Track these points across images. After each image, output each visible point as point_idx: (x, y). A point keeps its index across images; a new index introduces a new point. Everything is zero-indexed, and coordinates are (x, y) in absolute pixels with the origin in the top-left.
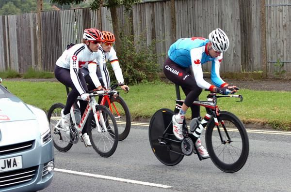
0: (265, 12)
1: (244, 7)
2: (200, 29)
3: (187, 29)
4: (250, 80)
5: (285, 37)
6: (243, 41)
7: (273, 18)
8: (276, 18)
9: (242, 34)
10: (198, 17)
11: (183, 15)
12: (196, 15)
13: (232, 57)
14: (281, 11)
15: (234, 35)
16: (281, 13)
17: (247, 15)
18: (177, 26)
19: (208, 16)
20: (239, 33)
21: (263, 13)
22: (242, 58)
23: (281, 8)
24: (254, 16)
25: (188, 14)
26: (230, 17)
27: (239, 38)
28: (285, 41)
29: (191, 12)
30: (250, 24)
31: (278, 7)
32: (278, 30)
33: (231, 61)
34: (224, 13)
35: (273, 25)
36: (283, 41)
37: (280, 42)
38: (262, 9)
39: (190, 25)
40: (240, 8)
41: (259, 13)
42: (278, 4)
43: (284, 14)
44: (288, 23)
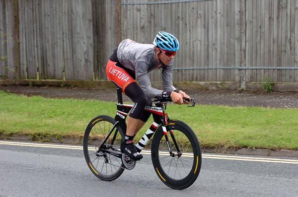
0: (121, 11)
1: (97, 5)
2: (47, 29)
3: (32, 29)
4: (103, 90)
6: (96, 44)
7: (130, 18)
8: (133, 18)
9: (94, 36)
10: (45, 15)
11: (28, 13)
12: (43, 13)
13: (83, 63)
14: (139, 10)
15: (85, 37)
16: (138, 13)
17: (100, 15)
18: (21, 26)
19: (56, 14)
20: (91, 35)
21: (118, 13)
22: (94, 64)
23: (139, 6)
24: (108, 16)
25: (33, 12)
26: (81, 16)
27: (91, 41)
29: (37, 10)
30: (104, 25)
31: (135, 6)
32: (135, 33)
33: (82, 66)
34: (74, 11)
35: (129, 27)
38: (118, 7)
39: (35, 24)
40: (93, 7)
41: (114, 13)
42: (135, 2)
43: (142, 13)
44: (146, 25)
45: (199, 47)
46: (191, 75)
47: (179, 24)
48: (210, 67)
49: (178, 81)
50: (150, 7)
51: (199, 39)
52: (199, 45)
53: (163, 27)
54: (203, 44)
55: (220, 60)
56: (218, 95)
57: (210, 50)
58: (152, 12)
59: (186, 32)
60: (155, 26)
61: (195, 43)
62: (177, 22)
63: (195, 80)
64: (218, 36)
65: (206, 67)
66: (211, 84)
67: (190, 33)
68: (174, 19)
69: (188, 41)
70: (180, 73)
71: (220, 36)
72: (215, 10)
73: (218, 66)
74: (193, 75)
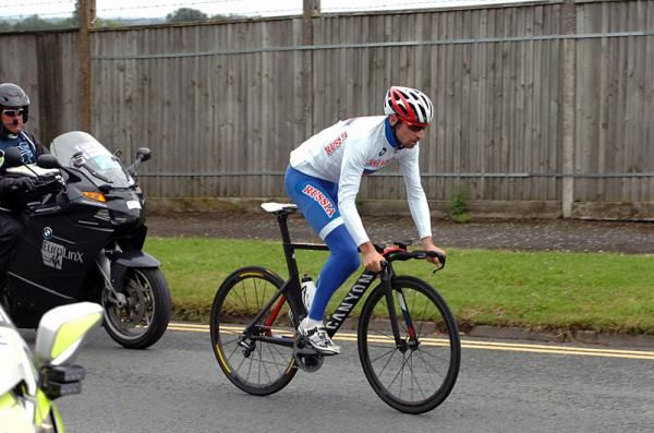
0: (89, 70)
1: (47, 59)
5: (128, 123)
7: (106, 84)
8: (112, 82)
9: (41, 116)
14: (122, 69)
16: (121, 74)
17: (52, 77)
21: (84, 73)
23: (122, 63)
24: (66, 80)
28: (128, 133)
30: (58, 95)
31: (116, 61)
32: (116, 109)
35: (104, 99)
36: (124, 131)
37: (119, 132)
38: (84, 65)
40: (39, 63)
41: (77, 74)
42: (116, 55)
43: (128, 75)
44: (136, 95)
45: (230, 136)
46: (215, 186)
47: (194, 95)
48: (249, 172)
49: (192, 195)
50: (143, 64)
51: (230, 121)
52: (229, 133)
53: (166, 100)
54: (236, 129)
55: (267, 159)
56: (263, 222)
57: (250, 141)
58: (147, 73)
59: (207, 110)
60: (151, 98)
61: (222, 128)
62: (191, 92)
63: (222, 194)
64: (264, 118)
65: (242, 172)
66: (251, 202)
67: (214, 111)
68: (184, 85)
69: (210, 125)
70: (196, 183)
71: (268, 116)
72: (257, 69)
73: (264, 171)
74: (218, 186)
